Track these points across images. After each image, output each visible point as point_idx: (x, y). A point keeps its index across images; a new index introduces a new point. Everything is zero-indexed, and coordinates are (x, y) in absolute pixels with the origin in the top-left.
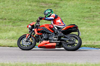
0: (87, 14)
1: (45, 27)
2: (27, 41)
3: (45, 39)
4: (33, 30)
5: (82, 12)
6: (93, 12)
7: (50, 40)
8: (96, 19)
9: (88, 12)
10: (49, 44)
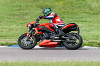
0: (18, 12)
1: (46, 26)
2: (28, 40)
3: (46, 38)
4: (33, 29)
5: (12, 10)
6: (24, 10)
7: (51, 39)
8: (26, 17)
9: (18, 10)
10: (50, 43)
